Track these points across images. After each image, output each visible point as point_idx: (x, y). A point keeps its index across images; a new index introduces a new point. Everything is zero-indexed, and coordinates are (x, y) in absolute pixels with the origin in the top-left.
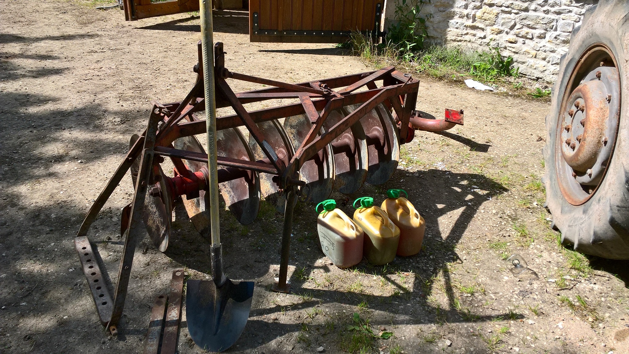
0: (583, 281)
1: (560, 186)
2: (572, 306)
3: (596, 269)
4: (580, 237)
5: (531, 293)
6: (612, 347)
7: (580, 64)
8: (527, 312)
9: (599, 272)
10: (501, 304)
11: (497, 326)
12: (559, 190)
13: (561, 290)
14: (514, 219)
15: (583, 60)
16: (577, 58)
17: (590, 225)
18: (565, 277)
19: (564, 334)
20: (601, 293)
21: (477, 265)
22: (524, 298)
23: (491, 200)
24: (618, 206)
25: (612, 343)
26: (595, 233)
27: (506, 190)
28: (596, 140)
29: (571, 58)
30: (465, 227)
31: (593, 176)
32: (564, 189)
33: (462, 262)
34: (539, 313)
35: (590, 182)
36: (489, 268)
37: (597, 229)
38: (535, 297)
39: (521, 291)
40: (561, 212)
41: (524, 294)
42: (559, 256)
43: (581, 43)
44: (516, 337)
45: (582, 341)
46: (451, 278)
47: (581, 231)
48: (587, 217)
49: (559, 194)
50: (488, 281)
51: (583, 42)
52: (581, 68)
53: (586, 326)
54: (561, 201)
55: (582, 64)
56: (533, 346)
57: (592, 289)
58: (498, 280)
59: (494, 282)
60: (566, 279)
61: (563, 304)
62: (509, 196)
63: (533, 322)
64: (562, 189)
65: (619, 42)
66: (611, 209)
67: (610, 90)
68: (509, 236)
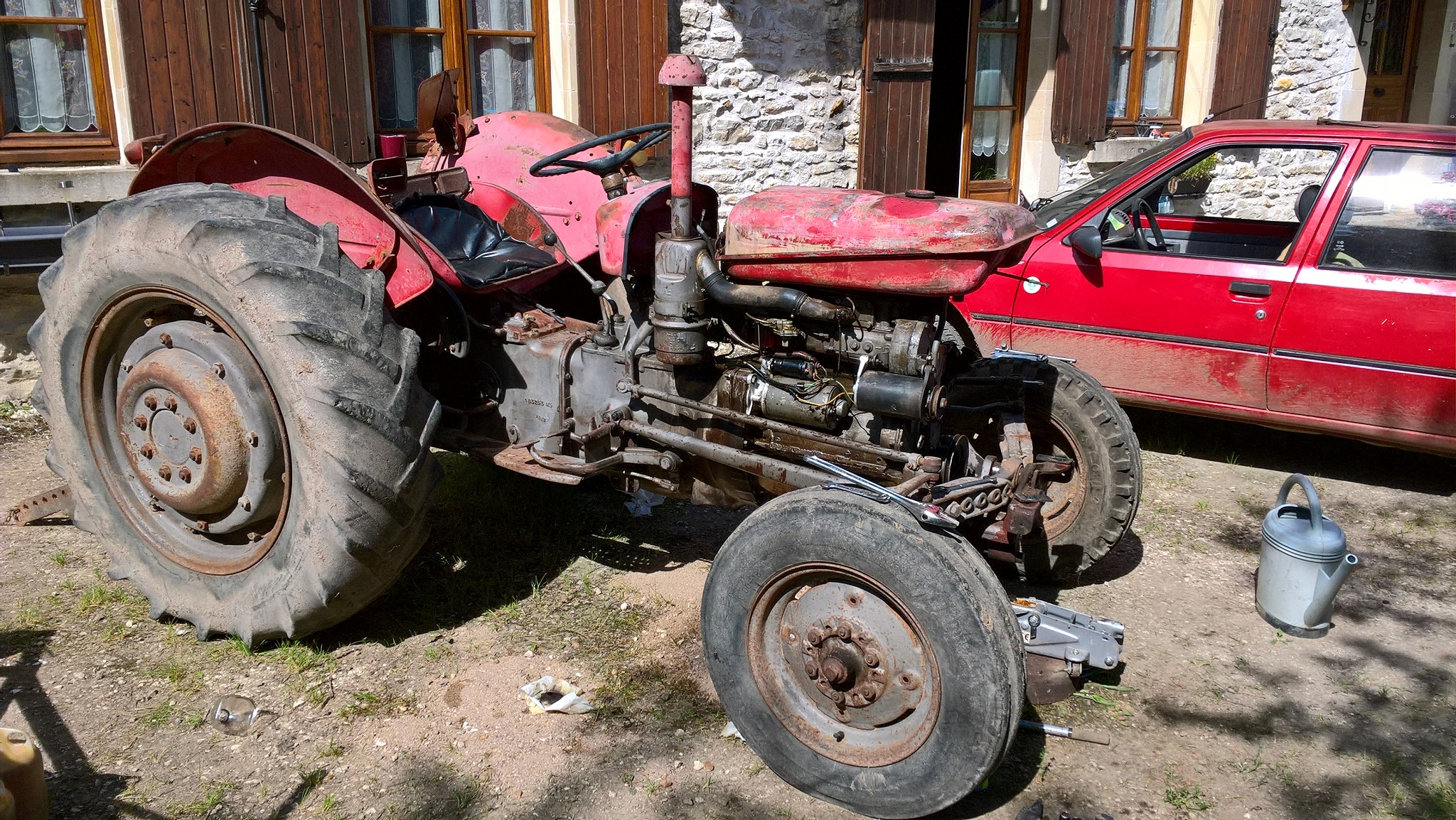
0: (334, 676)
1: (178, 561)
2: (360, 712)
3: (331, 650)
4: (292, 610)
5: (294, 738)
6: (459, 718)
7: (97, 335)
8: (321, 763)
9: (338, 652)
10: (277, 782)
11: (310, 809)
12: (179, 568)
13: (325, 704)
14: (130, 665)
15: (102, 325)
16: (86, 324)
17: (306, 579)
18: (308, 688)
19: (396, 749)
20: (373, 673)
21: (167, 763)
22: (296, 750)
23: (44, 663)
24: (348, 520)
25: (455, 714)
26: (325, 585)
27: (52, 633)
28: (234, 444)
29: (68, 329)
30: (64, 731)
31: (253, 507)
32: (189, 561)
33: (140, 778)
34: (339, 752)
35: (251, 518)
36: (191, 755)
37: (325, 576)
38: (306, 738)
39: (279, 746)
40: (218, 598)
41: (287, 745)
42: (265, 669)
43: (86, 296)
44: (351, 799)
45: (424, 739)
46: (157, 810)
47: (290, 599)
48: (292, 570)
49: (185, 573)
50: (218, 770)
51: (92, 293)
52: (101, 341)
53: (406, 718)
54: (200, 583)
55: (104, 333)
56: (382, 790)
57: (357, 677)
58: (228, 757)
59: (225, 766)
60: (313, 689)
61: (350, 719)
62: (68, 638)
63: (345, 767)
64: (183, 563)
65: (202, 274)
66: (341, 529)
67: (210, 356)
68: (157, 692)
